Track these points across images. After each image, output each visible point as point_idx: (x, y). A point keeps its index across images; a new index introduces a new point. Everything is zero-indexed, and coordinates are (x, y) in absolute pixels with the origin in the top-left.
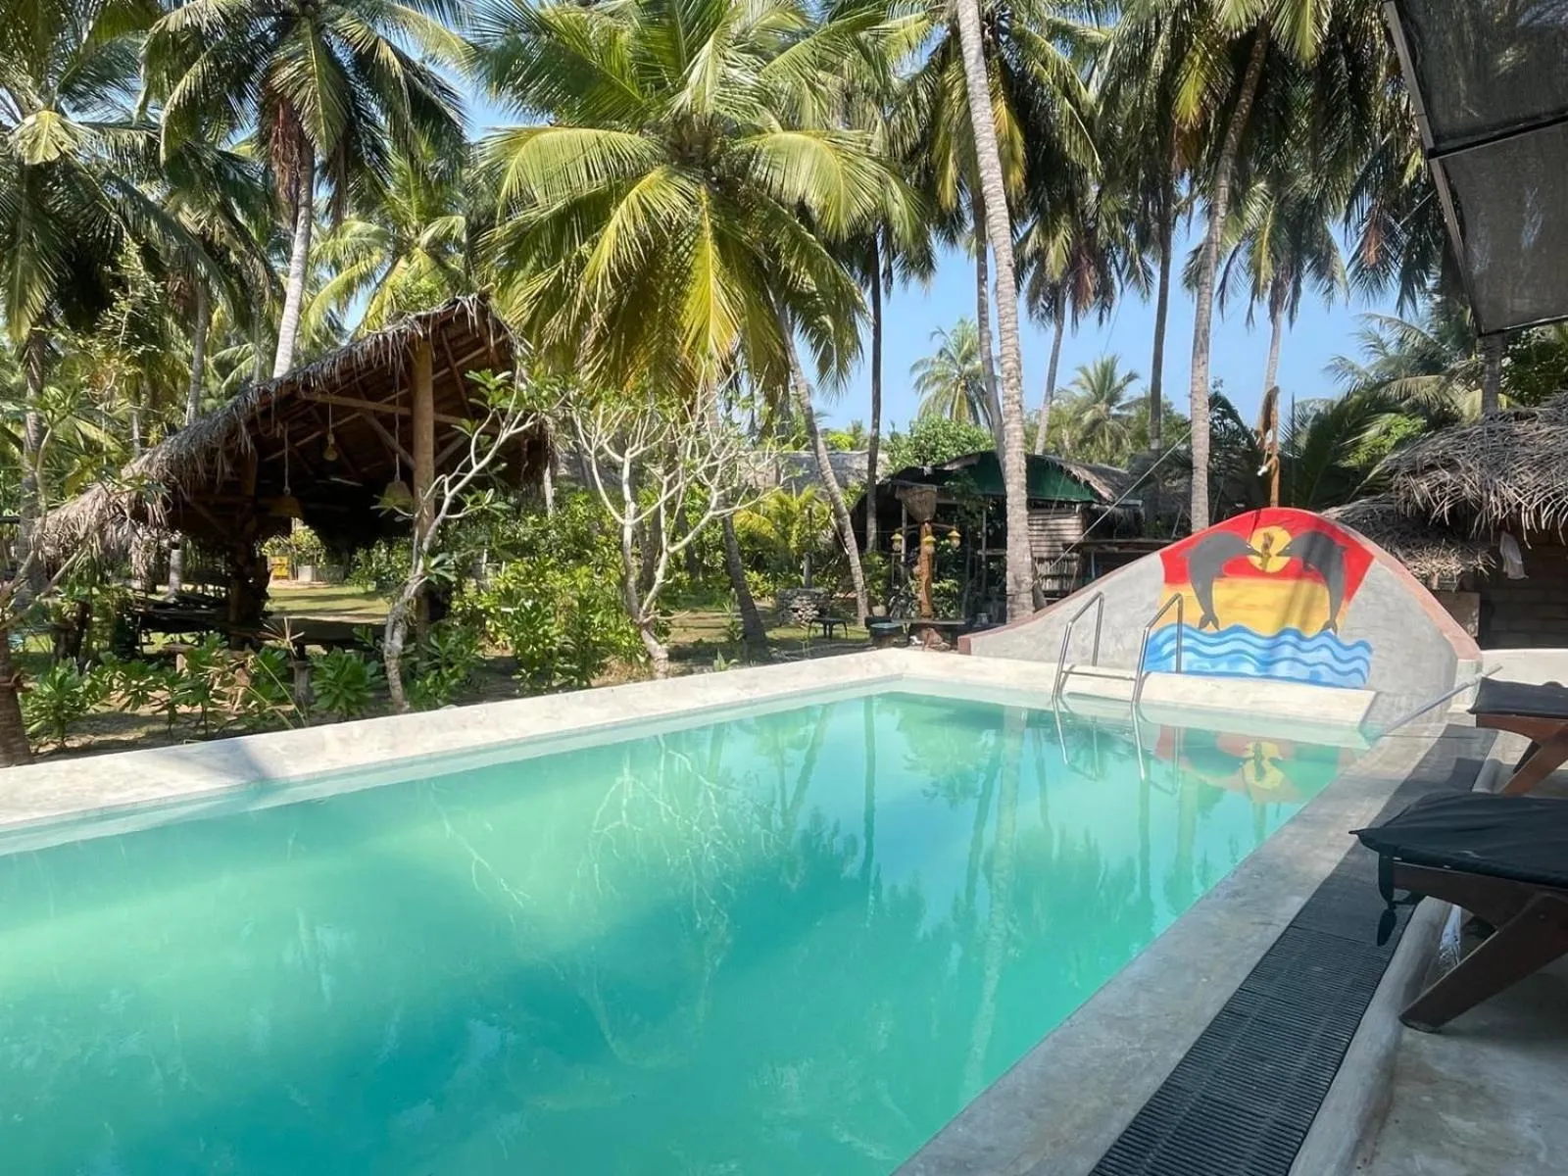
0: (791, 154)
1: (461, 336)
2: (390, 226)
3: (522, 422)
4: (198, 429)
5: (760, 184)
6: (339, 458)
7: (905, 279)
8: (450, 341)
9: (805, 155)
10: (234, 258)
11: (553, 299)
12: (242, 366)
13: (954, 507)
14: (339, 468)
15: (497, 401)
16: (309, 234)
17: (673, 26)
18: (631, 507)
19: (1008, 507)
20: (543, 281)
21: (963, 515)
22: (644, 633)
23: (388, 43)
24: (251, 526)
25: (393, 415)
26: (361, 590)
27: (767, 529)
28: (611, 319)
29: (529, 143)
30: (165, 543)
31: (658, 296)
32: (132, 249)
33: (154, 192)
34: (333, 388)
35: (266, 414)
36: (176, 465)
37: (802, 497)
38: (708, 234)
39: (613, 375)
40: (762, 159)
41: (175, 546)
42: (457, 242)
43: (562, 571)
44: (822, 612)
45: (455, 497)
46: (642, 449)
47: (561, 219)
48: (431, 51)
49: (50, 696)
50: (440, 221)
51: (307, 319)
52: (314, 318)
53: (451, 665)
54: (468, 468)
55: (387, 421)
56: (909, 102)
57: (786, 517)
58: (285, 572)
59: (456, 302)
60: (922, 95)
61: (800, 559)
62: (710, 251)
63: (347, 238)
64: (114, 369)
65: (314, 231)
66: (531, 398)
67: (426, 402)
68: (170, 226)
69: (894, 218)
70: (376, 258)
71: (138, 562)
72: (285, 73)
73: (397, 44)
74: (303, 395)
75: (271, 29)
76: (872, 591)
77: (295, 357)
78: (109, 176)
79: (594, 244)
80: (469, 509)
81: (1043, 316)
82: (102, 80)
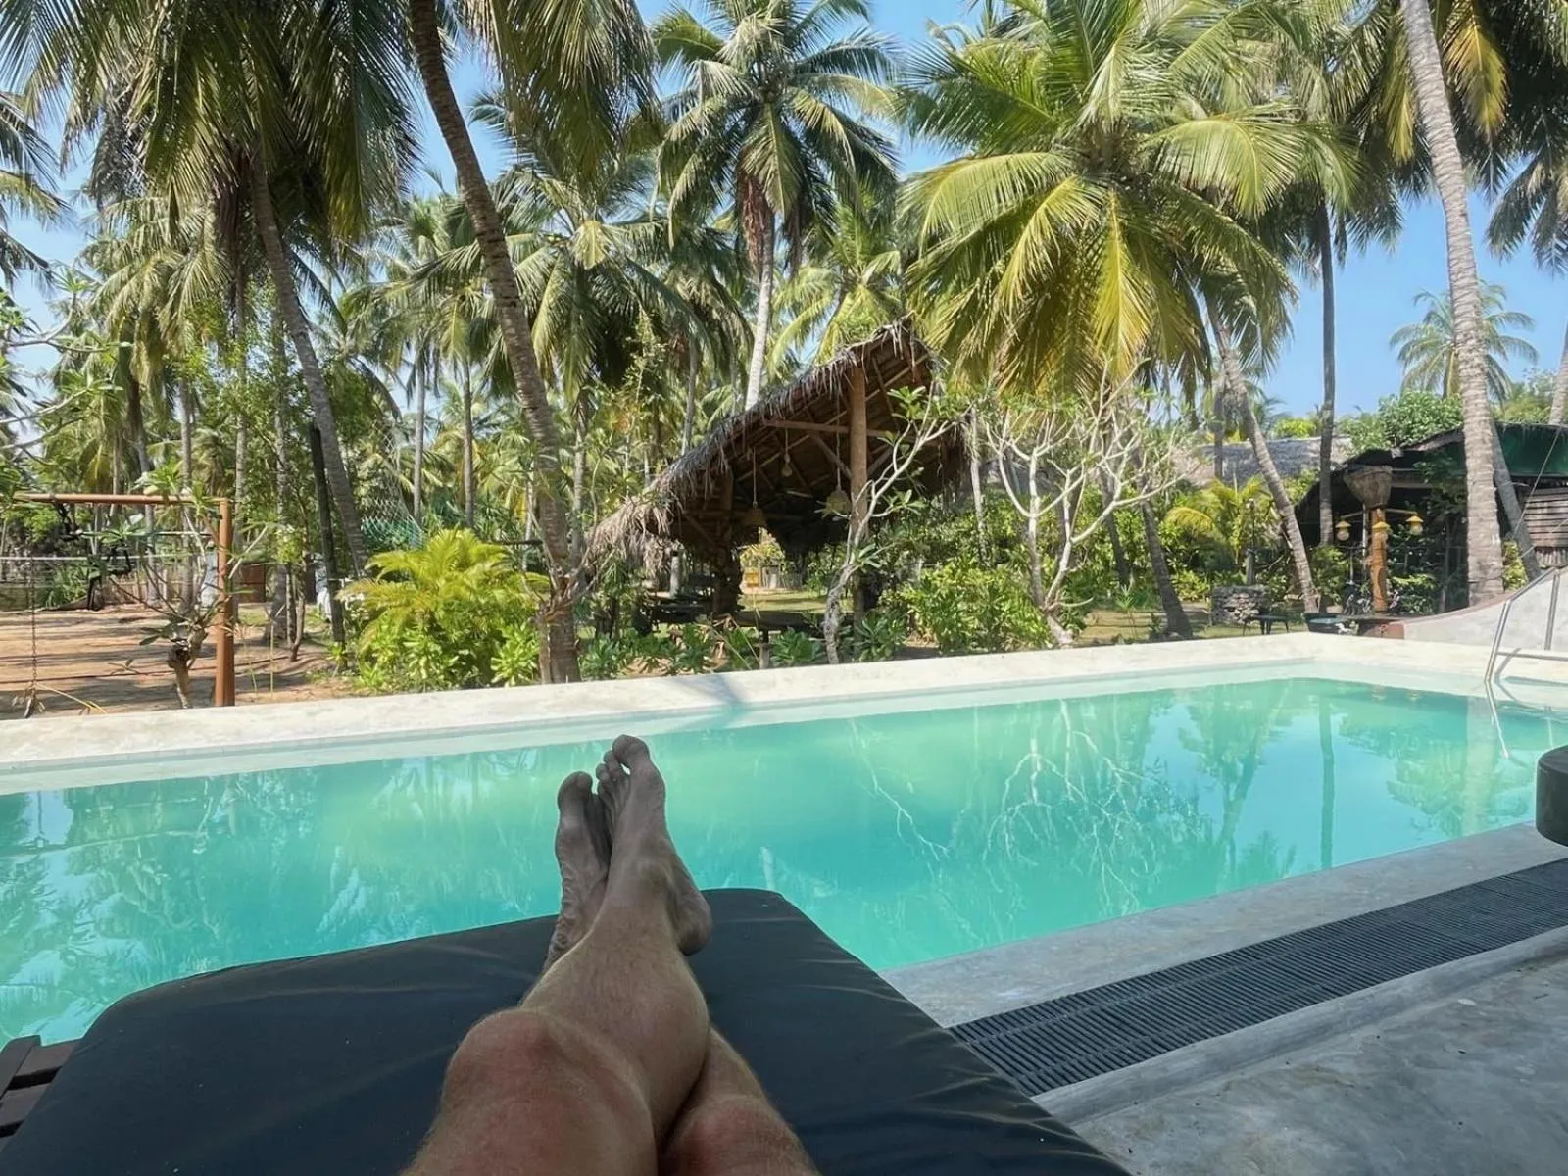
0: (1198, 141)
1: (888, 360)
2: (838, 268)
3: (935, 431)
4: (691, 455)
5: (1171, 176)
6: (794, 474)
7: (1361, 241)
8: (880, 366)
9: (1215, 137)
10: (716, 315)
11: (971, 315)
12: (723, 405)
13: (1427, 492)
14: (793, 483)
15: (914, 413)
16: (772, 287)
17: (1081, 41)
18: (1036, 501)
19: (1469, 484)
20: (963, 300)
21: (1438, 498)
22: (1050, 620)
23: (833, 111)
24: (728, 535)
25: (834, 434)
26: (816, 595)
27: (1206, 525)
28: (1023, 330)
29: (945, 182)
30: (668, 550)
31: (1067, 299)
32: (644, 318)
33: (657, 270)
34: (788, 416)
35: (738, 440)
36: (676, 485)
37: (1246, 491)
38: (1117, 234)
39: (1026, 380)
40: (1170, 150)
41: (675, 553)
42: (894, 275)
43: (983, 569)
44: (1263, 611)
45: (880, 499)
46: (1049, 447)
47: (979, 241)
48: (868, 109)
49: (596, 661)
50: (881, 256)
51: (770, 357)
52: (777, 356)
53: (879, 645)
54: (891, 472)
55: (830, 440)
56: (1354, 51)
57: (1228, 512)
58: (756, 580)
59: (884, 331)
60: (1371, 40)
61: (1242, 557)
62: (1119, 250)
63: (803, 285)
64: (632, 417)
65: (777, 283)
66: (943, 409)
67: (860, 421)
68: (671, 296)
69: (1325, 183)
70: (826, 299)
71: (650, 567)
72: (754, 155)
73: (839, 108)
74: (765, 422)
75: (742, 119)
76: (1326, 589)
77: (762, 392)
78: (630, 263)
79: (1008, 260)
80: (892, 508)
81: (1557, 259)
82: (624, 188)
